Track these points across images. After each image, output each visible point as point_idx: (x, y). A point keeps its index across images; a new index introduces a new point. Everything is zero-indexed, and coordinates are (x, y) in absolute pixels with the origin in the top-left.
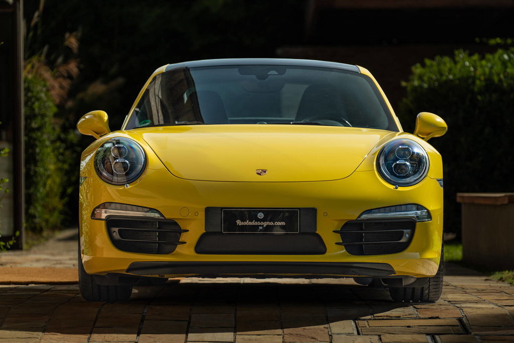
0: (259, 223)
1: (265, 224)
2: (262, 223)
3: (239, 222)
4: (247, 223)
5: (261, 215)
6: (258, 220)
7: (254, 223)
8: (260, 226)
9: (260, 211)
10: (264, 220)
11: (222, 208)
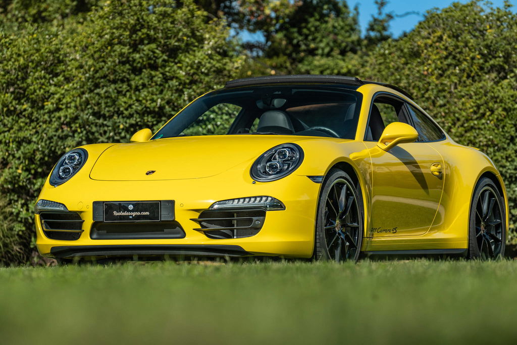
0: (129, 214)
1: (134, 214)
2: (132, 214)
3: (115, 213)
4: (122, 213)
5: (131, 207)
6: (129, 211)
7: (126, 214)
8: (130, 215)
9: (130, 204)
10: (133, 211)
11: (104, 202)
